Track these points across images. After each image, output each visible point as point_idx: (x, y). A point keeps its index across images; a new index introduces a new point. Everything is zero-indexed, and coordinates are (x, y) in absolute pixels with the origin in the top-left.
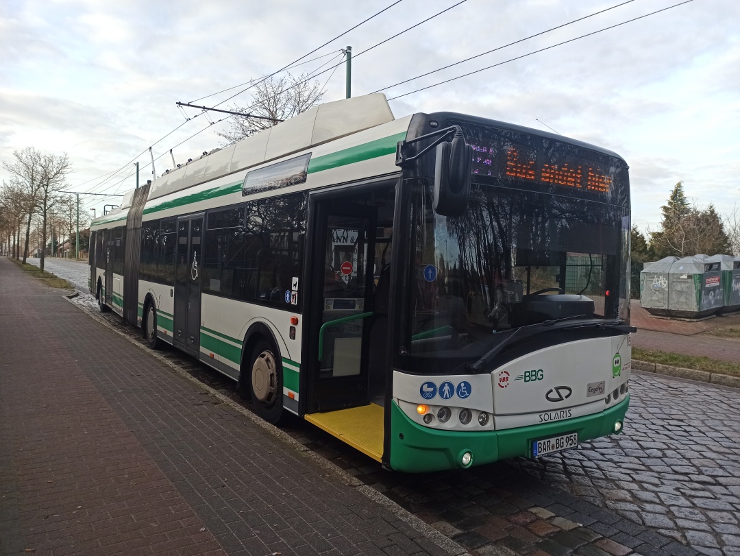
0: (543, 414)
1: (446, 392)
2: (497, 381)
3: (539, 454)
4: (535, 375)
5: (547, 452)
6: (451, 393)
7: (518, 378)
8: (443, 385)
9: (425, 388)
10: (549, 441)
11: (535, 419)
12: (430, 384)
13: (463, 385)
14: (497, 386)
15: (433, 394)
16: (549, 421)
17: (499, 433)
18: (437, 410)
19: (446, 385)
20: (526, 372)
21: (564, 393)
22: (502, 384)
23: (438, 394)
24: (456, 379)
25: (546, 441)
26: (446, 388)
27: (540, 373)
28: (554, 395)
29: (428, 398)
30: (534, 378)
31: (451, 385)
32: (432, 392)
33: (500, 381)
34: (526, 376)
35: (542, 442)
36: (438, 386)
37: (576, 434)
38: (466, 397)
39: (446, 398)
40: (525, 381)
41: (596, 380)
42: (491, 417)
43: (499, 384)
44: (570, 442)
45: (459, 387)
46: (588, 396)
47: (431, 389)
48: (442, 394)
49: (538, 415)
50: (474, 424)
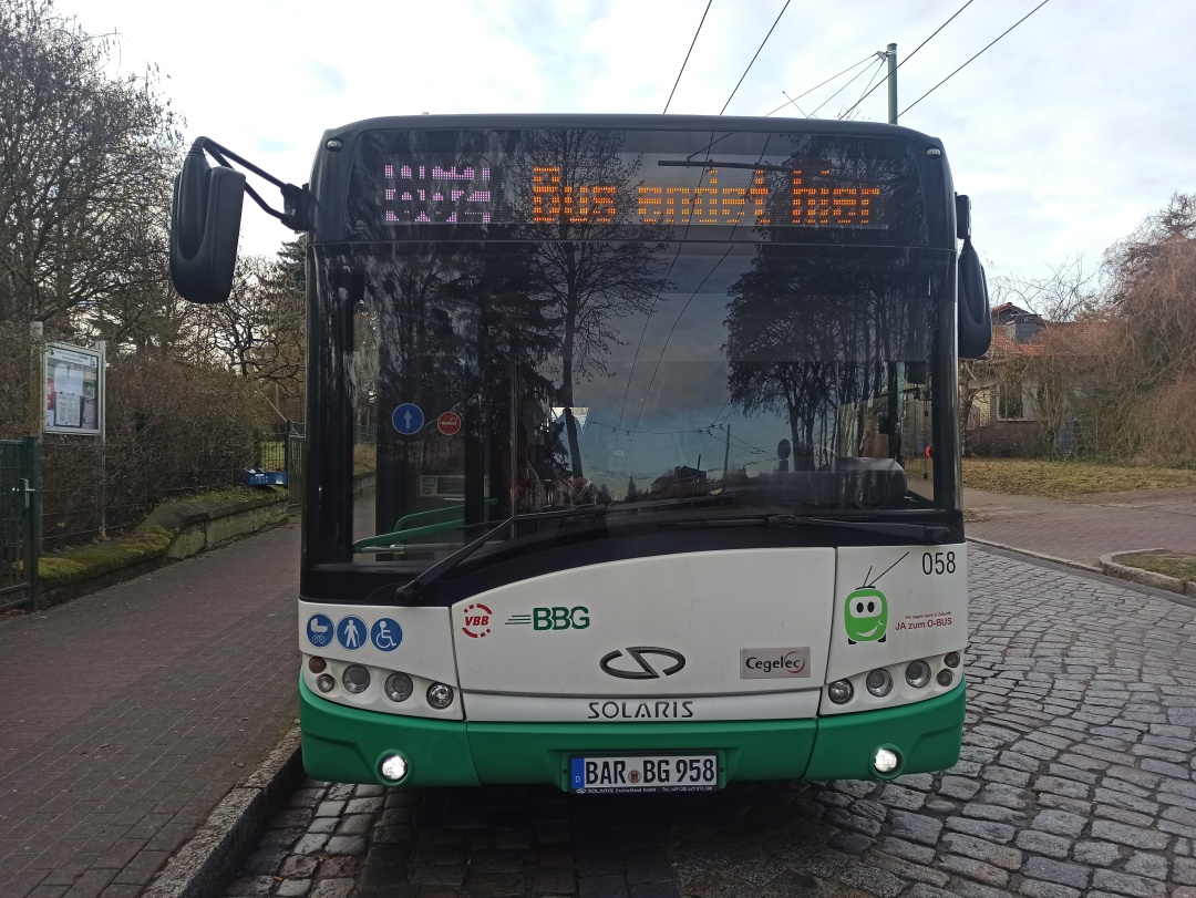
0: (602, 702)
1: (351, 636)
2: (460, 622)
3: (586, 786)
4: (563, 618)
5: (613, 785)
6: (361, 638)
7: (516, 620)
8: (344, 623)
9: (315, 627)
10: (623, 763)
11: (580, 710)
12: (323, 620)
13: (383, 625)
14: (459, 634)
15: (327, 638)
16: (619, 718)
17: (472, 729)
18: (342, 670)
19: (351, 622)
20: (536, 610)
21: (659, 663)
22: (472, 628)
23: (335, 640)
24: (371, 613)
25: (611, 761)
26: (351, 628)
27: (580, 613)
28: (627, 663)
29: (318, 645)
30: (561, 623)
31: (359, 624)
32: (325, 634)
33: (468, 624)
34: (537, 619)
35: (600, 761)
36: (336, 624)
37: (713, 758)
38: (391, 648)
39: (351, 647)
40: (536, 627)
41: (773, 641)
42: (457, 695)
43: (465, 630)
44: (694, 773)
45: (376, 628)
46: (744, 676)
47: (324, 629)
48: (343, 639)
49: (586, 703)
50: (416, 703)
